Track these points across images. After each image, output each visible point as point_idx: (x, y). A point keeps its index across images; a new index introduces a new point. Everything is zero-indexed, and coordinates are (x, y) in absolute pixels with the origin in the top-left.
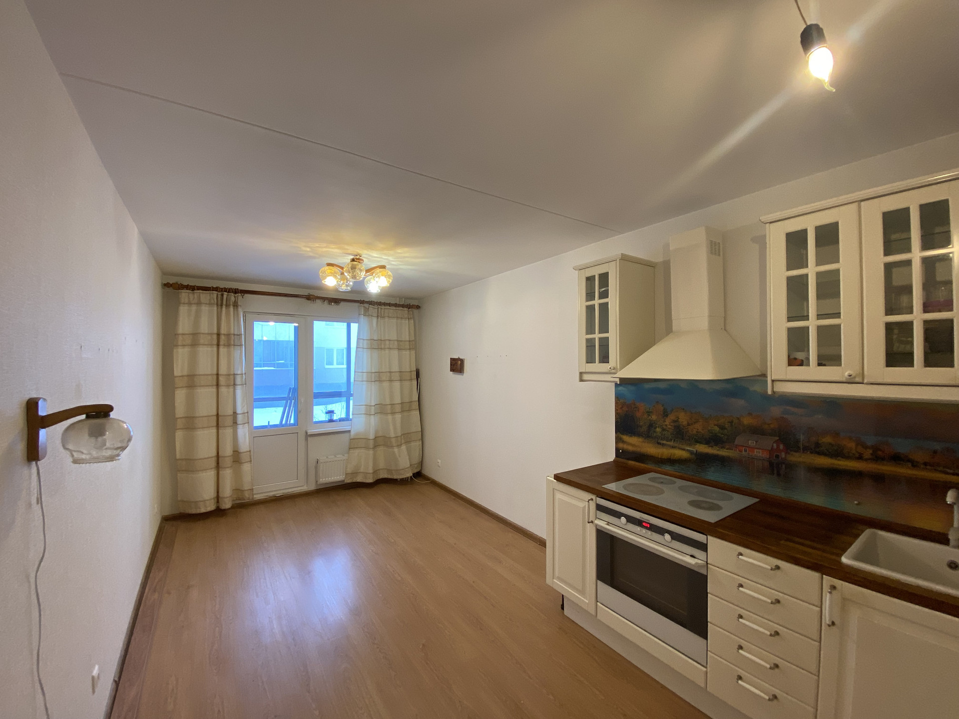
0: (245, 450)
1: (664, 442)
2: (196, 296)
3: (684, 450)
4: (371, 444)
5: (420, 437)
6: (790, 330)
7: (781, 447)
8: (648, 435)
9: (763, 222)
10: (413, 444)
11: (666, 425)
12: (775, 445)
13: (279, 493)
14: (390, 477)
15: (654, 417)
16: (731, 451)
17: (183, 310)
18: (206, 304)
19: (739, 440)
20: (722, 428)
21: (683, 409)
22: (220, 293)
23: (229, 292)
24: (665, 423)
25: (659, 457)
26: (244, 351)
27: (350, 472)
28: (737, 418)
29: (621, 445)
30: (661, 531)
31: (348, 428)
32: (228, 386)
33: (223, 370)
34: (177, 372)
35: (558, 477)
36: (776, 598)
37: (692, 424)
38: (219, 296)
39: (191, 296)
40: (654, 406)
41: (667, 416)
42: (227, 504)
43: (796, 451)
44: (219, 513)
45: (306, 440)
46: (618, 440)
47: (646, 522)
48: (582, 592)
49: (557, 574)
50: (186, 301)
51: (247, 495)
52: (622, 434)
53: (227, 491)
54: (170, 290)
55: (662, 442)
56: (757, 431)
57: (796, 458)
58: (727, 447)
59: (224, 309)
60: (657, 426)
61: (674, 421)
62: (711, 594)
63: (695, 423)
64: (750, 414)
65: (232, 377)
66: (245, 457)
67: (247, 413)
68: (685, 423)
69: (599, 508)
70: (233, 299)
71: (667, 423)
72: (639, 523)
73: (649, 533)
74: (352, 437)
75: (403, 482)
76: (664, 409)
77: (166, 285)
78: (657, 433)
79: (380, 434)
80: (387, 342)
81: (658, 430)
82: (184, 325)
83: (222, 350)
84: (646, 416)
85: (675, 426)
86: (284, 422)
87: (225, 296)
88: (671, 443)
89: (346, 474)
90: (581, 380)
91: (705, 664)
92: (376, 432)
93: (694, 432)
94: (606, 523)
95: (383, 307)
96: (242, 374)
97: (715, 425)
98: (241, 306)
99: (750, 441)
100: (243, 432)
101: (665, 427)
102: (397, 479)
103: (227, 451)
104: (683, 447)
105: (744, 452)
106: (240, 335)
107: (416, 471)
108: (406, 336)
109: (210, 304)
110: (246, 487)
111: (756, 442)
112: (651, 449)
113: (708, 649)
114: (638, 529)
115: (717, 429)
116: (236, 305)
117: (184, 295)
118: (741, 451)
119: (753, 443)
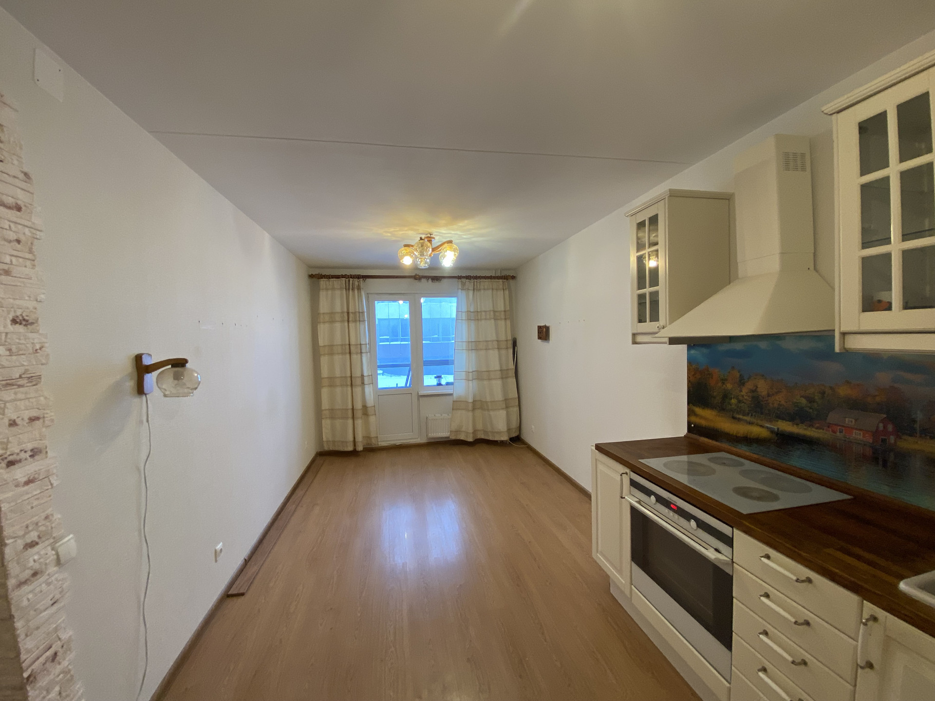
0: (371, 405)
1: (741, 417)
2: (331, 283)
3: (761, 426)
4: (470, 407)
5: (517, 403)
6: (865, 261)
7: (890, 428)
8: (722, 408)
9: (826, 114)
10: (511, 409)
11: (743, 396)
12: (881, 425)
13: (398, 443)
14: (486, 438)
15: (729, 386)
16: (821, 431)
17: (323, 295)
18: (338, 289)
19: (833, 417)
20: (811, 400)
21: (763, 376)
22: (347, 280)
23: (354, 278)
24: (742, 393)
25: (735, 434)
26: (367, 327)
27: (454, 430)
28: (830, 387)
29: (693, 419)
30: (688, 516)
31: (450, 392)
32: (357, 353)
33: (353, 342)
34: (321, 343)
35: (599, 447)
36: (806, 619)
37: (773, 395)
38: (347, 282)
39: (327, 282)
40: (729, 373)
41: (743, 384)
42: (360, 448)
43: (911, 435)
44: (354, 453)
45: (418, 399)
46: (690, 413)
47: (674, 505)
48: (620, 571)
49: (600, 549)
50: (325, 287)
51: (373, 441)
52: (694, 405)
53: (359, 438)
54: (314, 279)
55: (738, 416)
56: (856, 405)
57: (908, 444)
58: (817, 425)
59: (351, 292)
60: (733, 397)
61: (753, 391)
62: (736, 599)
63: (777, 393)
64: (848, 382)
65: (359, 346)
66: (371, 411)
67: (372, 375)
68: (764, 393)
69: (633, 484)
70: (356, 283)
71: (743, 393)
72: (666, 503)
73: (676, 516)
74: (455, 399)
75: (501, 444)
76: (740, 375)
77: (311, 276)
78: (731, 405)
79: (478, 398)
80: (483, 313)
81: (734, 401)
82: (324, 306)
83: (352, 325)
84: (720, 384)
85: (753, 397)
86: (408, 385)
87: (351, 282)
88: (748, 418)
89: (451, 431)
90: (634, 342)
91: (729, 680)
92: (474, 396)
93: (776, 405)
94: (638, 500)
95: (478, 281)
96: (366, 344)
97: (801, 397)
98: (363, 289)
99: (847, 419)
100: (368, 390)
101: (741, 398)
102: (497, 441)
103: (359, 406)
104: (760, 422)
105: (838, 433)
106: (363, 312)
107: (514, 435)
108: (501, 307)
109: (341, 289)
110: (373, 435)
111: (856, 420)
112: (726, 425)
113: (733, 663)
114: (665, 510)
115: (804, 401)
116: (359, 288)
117: (323, 282)
118: (834, 432)
119: (852, 422)
